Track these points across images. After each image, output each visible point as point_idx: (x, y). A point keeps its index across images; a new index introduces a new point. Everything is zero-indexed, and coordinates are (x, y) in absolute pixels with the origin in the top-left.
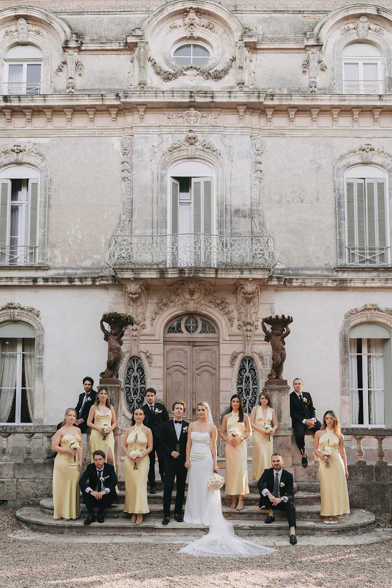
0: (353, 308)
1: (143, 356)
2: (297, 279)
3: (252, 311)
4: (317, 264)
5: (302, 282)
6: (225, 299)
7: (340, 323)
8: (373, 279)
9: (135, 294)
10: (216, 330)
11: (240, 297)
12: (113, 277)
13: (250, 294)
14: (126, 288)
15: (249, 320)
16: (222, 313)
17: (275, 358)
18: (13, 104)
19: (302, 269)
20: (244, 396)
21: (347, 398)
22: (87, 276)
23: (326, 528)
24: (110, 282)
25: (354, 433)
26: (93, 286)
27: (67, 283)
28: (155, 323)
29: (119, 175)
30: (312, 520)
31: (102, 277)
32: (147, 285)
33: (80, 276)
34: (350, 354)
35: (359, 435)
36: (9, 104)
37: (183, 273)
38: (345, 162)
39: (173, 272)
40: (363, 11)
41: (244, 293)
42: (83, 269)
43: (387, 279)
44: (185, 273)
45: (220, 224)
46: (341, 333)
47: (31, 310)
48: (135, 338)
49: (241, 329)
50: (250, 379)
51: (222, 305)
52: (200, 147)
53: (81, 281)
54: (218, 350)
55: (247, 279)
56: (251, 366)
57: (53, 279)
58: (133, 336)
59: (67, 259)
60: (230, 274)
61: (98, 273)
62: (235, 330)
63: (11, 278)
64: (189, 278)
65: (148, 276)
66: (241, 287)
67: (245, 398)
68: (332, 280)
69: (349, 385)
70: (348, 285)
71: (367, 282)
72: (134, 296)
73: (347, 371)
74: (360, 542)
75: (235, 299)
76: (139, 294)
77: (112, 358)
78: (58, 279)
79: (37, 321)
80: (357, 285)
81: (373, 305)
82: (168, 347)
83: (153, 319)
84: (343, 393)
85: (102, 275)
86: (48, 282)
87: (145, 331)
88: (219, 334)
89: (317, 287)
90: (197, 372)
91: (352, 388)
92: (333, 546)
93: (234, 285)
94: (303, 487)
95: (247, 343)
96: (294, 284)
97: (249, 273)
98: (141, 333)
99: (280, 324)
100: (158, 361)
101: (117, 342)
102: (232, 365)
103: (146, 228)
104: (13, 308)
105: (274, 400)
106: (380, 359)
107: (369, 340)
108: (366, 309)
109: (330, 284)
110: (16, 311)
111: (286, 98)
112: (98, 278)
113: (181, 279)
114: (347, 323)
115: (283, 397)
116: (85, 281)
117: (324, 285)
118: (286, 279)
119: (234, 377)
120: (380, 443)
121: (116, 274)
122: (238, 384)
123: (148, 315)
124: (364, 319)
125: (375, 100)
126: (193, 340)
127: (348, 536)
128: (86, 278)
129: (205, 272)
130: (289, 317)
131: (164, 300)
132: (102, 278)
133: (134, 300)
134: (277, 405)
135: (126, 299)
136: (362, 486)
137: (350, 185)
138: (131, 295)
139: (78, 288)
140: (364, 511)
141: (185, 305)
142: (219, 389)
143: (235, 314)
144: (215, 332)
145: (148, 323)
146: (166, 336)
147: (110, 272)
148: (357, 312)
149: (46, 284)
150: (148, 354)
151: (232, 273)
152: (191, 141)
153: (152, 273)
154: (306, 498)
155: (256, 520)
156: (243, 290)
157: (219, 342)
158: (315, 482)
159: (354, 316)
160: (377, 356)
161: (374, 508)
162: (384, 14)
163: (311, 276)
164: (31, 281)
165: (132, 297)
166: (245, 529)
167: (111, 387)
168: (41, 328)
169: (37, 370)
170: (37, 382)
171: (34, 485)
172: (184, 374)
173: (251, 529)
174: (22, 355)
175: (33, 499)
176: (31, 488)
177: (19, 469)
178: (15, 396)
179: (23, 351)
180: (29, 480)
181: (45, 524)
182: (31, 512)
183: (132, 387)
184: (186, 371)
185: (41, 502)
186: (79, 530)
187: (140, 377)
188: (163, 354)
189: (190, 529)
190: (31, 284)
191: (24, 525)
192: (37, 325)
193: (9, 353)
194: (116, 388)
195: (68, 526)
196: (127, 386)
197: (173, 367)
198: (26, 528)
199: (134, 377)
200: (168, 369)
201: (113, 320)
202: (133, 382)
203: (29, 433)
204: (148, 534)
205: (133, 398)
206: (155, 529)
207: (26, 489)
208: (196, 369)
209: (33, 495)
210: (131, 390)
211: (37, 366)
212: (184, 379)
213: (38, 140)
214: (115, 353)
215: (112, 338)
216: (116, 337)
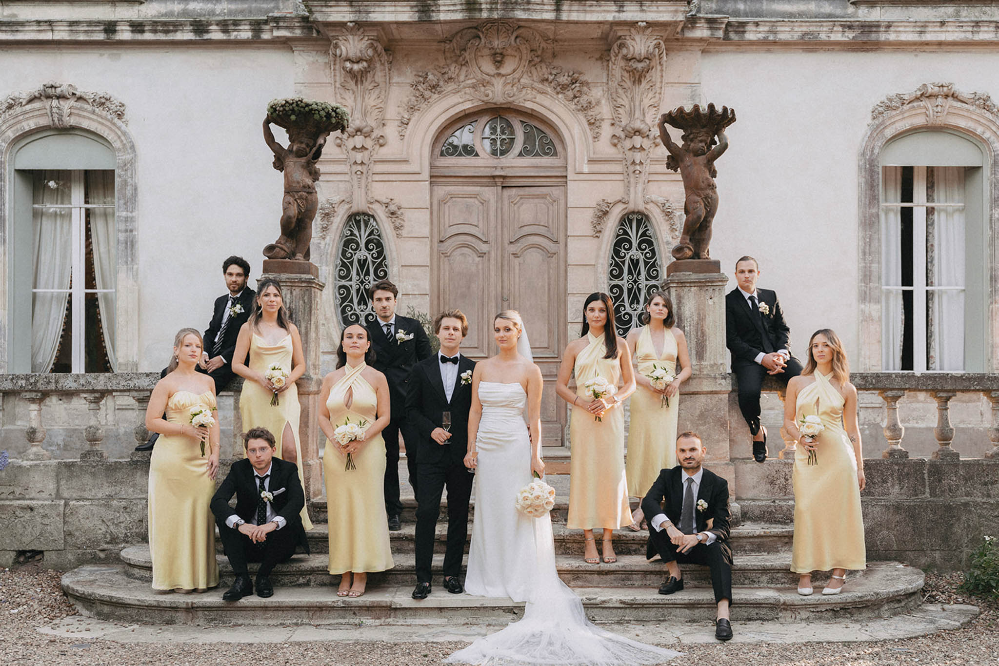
0: (892, 93)
1: (380, 213)
3: (647, 102)
5: (770, 32)
6: (580, 73)
7: (861, 130)
8: (943, 23)
9: (358, 62)
10: (559, 148)
11: (617, 67)
12: (305, 19)
13: (640, 61)
14: (336, 46)
15: (638, 125)
16: (574, 107)
17: (690, 208)
20: (627, 304)
21: (874, 309)
22: (240, 18)
23: (803, 603)
24: (298, 32)
25: (880, 385)
26: (255, 43)
27: (190, 36)
28: (408, 132)
30: (773, 586)
31: (276, 20)
32: (390, 40)
33: (221, 18)
34: (882, 204)
35: (892, 389)
37: (475, 9)
39: (452, 8)
41: (628, 59)
43: (977, 22)
44: (481, 10)
46: (863, 154)
47: (103, 102)
48: (359, 168)
49: (619, 146)
50: (642, 265)
51: (572, 88)
53: (225, 31)
54: (562, 198)
55: (634, 24)
56: (644, 234)
57: (156, 25)
58: (355, 163)
60: (592, 11)
61: (268, 11)
62: (604, 147)
63: (50, 23)
64: (490, 21)
65: (389, 18)
66: (619, 42)
67: (628, 309)
68: (843, 26)
69: (880, 278)
70: (883, 37)
71: (930, 29)
72: (356, 67)
73: (875, 244)
74: (882, 635)
75: (605, 75)
76: (370, 61)
77: (294, 211)
78: (168, 26)
79: (119, 128)
80: (904, 37)
81: (942, 86)
82: (441, 191)
83: (405, 123)
84: (864, 297)
85: (276, 14)
86: (142, 32)
87: (384, 153)
88: (566, 159)
89: (806, 44)
90: (513, 249)
91: (887, 285)
92: (819, 643)
93: (601, 39)
94: (757, 512)
95: (632, 180)
96: (750, 36)
97: (638, 8)
98: (376, 157)
99: (704, 127)
100: (418, 222)
101: (305, 173)
102: (598, 233)
104: (59, 97)
105: (687, 308)
106: (956, 216)
107: (930, 171)
108: (924, 95)
109: (837, 37)
110: (66, 105)
112: (266, 22)
113: (471, 24)
114: (877, 130)
115: (710, 302)
116: (235, 30)
117: (823, 37)
118: (729, 24)
119: (601, 261)
120: (943, 409)
121: (310, 11)
122: (613, 276)
123: (393, 111)
124: (920, 121)
126: (502, 173)
127: (857, 621)
128: (236, 23)
129: (530, 7)
130: (725, 109)
131: (430, 77)
132: (277, 22)
133: (358, 77)
134: (695, 318)
135: (338, 74)
136: (898, 508)
138: (348, 65)
139: (217, 48)
140: (901, 566)
141: (482, 89)
143: (605, 110)
144: (555, 154)
145: (391, 131)
146: (438, 164)
147: (297, 7)
148: (903, 104)
149: (139, 37)
150: (393, 208)
151: (598, 9)
153: (399, 9)
154: (759, 536)
155: (640, 587)
156: (624, 51)
157: (566, 177)
158: (784, 500)
159: (894, 113)
160: (950, 209)
161: (923, 560)
163: (791, 15)
164: (100, 31)
165: (351, 69)
166: (610, 608)
167: (292, 281)
168: (128, 145)
169: (122, 247)
170: (122, 275)
171: (109, 515)
172: (482, 255)
173: (626, 608)
174: (83, 211)
175: (105, 546)
176: (100, 522)
177: (70, 478)
178: (69, 309)
179: (86, 202)
180: (96, 502)
181: (129, 602)
182: (98, 577)
183: (355, 287)
184: (484, 248)
185: (123, 554)
186: (213, 615)
187: (374, 263)
188: (429, 206)
189: (478, 608)
190: (101, 37)
191: (79, 607)
192: (119, 137)
193: (51, 207)
194: (303, 282)
195: (184, 606)
196: (343, 282)
197: (453, 239)
198: (85, 612)
199: (359, 261)
200: (441, 242)
201: (293, 117)
202: (358, 274)
203: (93, 391)
204: (378, 622)
205: (358, 312)
206: (396, 609)
207: (88, 524)
208: (511, 243)
209: (105, 537)
210: (353, 292)
211: (122, 236)
212: (480, 267)
214: (301, 198)
215: (291, 163)
216: (303, 160)
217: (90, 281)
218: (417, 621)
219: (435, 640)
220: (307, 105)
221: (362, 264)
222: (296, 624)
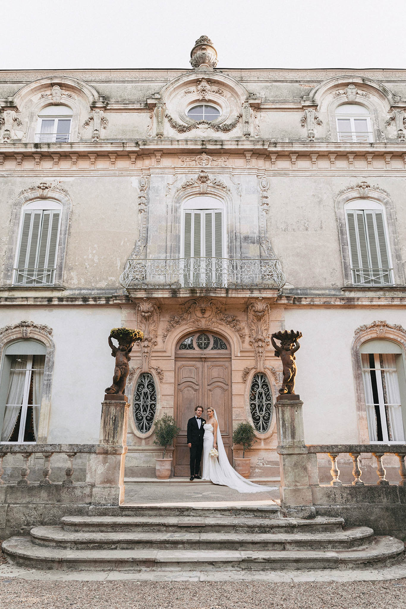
0: (362, 325)
1: (154, 373)
2: (306, 298)
3: (263, 328)
4: (324, 285)
5: (311, 301)
6: (236, 317)
7: (351, 339)
8: (379, 298)
9: (147, 313)
10: (228, 346)
11: (251, 315)
12: (127, 296)
13: (260, 312)
14: (139, 306)
15: (260, 337)
16: (234, 330)
17: (285, 372)
18: (42, 150)
19: (310, 289)
20: (258, 412)
21: (364, 414)
22: (101, 296)
23: (350, 559)
24: (124, 301)
25: (373, 450)
26: (107, 305)
27: (81, 303)
28: (167, 339)
29: (137, 208)
30: (334, 550)
31: (116, 297)
32: (160, 304)
33: (94, 296)
34: (363, 369)
35: (379, 452)
36: (39, 150)
37: (194, 293)
38: (344, 196)
39: (185, 292)
40: (350, 81)
41: (254, 311)
42: (97, 289)
43: (393, 298)
44: (197, 293)
45: (231, 249)
46: (353, 349)
47: (44, 328)
48: (146, 354)
49: (253, 345)
50: (263, 395)
51: (233, 322)
52: (211, 184)
53: (95, 301)
54: (229, 366)
55: (257, 298)
56: (264, 382)
57: (68, 299)
58: (144, 352)
59: (83, 281)
60: (240, 293)
61: (112, 293)
62: (246, 346)
63: (27, 298)
64: (201, 297)
65: (160, 296)
66: (251, 305)
67: (258, 414)
68: (340, 299)
69: (365, 400)
70: (356, 303)
71: (374, 300)
72: (146, 314)
73: (361, 386)
74: (389, 577)
75: (246, 318)
76: (152, 312)
77: (119, 374)
78: (72, 299)
79: (49, 338)
80: (364, 303)
81: (382, 322)
82: (179, 364)
83: (165, 337)
84: (359, 409)
85: (115, 295)
86: (63, 301)
87: (156, 348)
88: (231, 351)
89: (326, 305)
90: (209, 387)
91: (368, 403)
92: (359, 581)
93: (244, 304)
94: (323, 511)
95: (258, 359)
96: (304, 302)
97: (259, 292)
98: (153, 350)
100: (169, 377)
101: (125, 358)
102: (245, 381)
103: (160, 253)
104: (26, 326)
105: (286, 415)
106: (394, 374)
107: (381, 355)
108: (375, 326)
109: (338, 303)
110: (29, 329)
111: (288, 145)
112: (111, 298)
113: (193, 298)
114: (357, 339)
115: (296, 413)
116: (99, 300)
117: (332, 303)
118: (295, 298)
119: (246, 393)
120: (402, 461)
121: (129, 293)
122: (251, 400)
123: (160, 332)
124: (374, 335)
125: (367, 147)
126: (205, 357)
127: (376, 569)
128: (100, 298)
129: (216, 292)
130: (298, 332)
131: (176, 318)
132: (116, 298)
133: (147, 319)
134: (290, 420)
135: (139, 317)
136: (387, 509)
137: (350, 216)
138: (143, 314)
139: (92, 307)
140: (392, 538)
141: (197, 323)
142: (232, 405)
143: (246, 331)
144: (226, 349)
145: (159, 340)
146: (178, 353)
147: (124, 292)
148: (367, 329)
149: (61, 303)
150: (159, 371)
151: (243, 292)
152: (203, 179)
153: (164, 293)
154: (325, 524)
155: (272, 550)
156: (254, 308)
157: (231, 358)
158: (335, 505)
159: (364, 332)
160: (391, 371)
161: (402, 535)
162: (369, 83)
163: (319, 295)
164: (45, 301)
165: (144, 315)
166: (259, 562)
167: (116, 403)
168: (52, 345)
169: (45, 387)
170: (44, 399)
171: (27, 511)
172: (196, 390)
173: (266, 562)
174: (31, 371)
175: (24, 527)
176: (23, 515)
177: (12, 493)
178: (20, 413)
179: (33, 368)
180: (22, 505)
181: (32, 557)
182: (19, 543)
183: (142, 404)
184: (197, 387)
185: (32, 531)
186: (71, 565)
187: (150, 394)
188: (174, 370)
189: (196, 562)
190: (46, 303)
191: (9, 559)
192: (49, 342)
193: (17, 370)
194: (121, 404)
195: (58, 560)
196: (137, 402)
197: (184, 384)
198: (11, 562)
199: (144, 393)
200: (179, 385)
201: (121, 335)
202: (143, 399)
203: (27, 452)
204: (148, 569)
205: (143, 415)
206: (157, 562)
207: (17, 516)
208: (208, 385)
209: (24, 523)
210: (141, 406)
211: (46, 382)
212: (195, 395)
213: (62, 179)
214: (122, 368)
215: (119, 353)
216: (124, 353)
217: (30, 401)
218: (167, 569)
219: (176, 580)
220: (127, 330)
221: (146, 394)
222: (109, 570)
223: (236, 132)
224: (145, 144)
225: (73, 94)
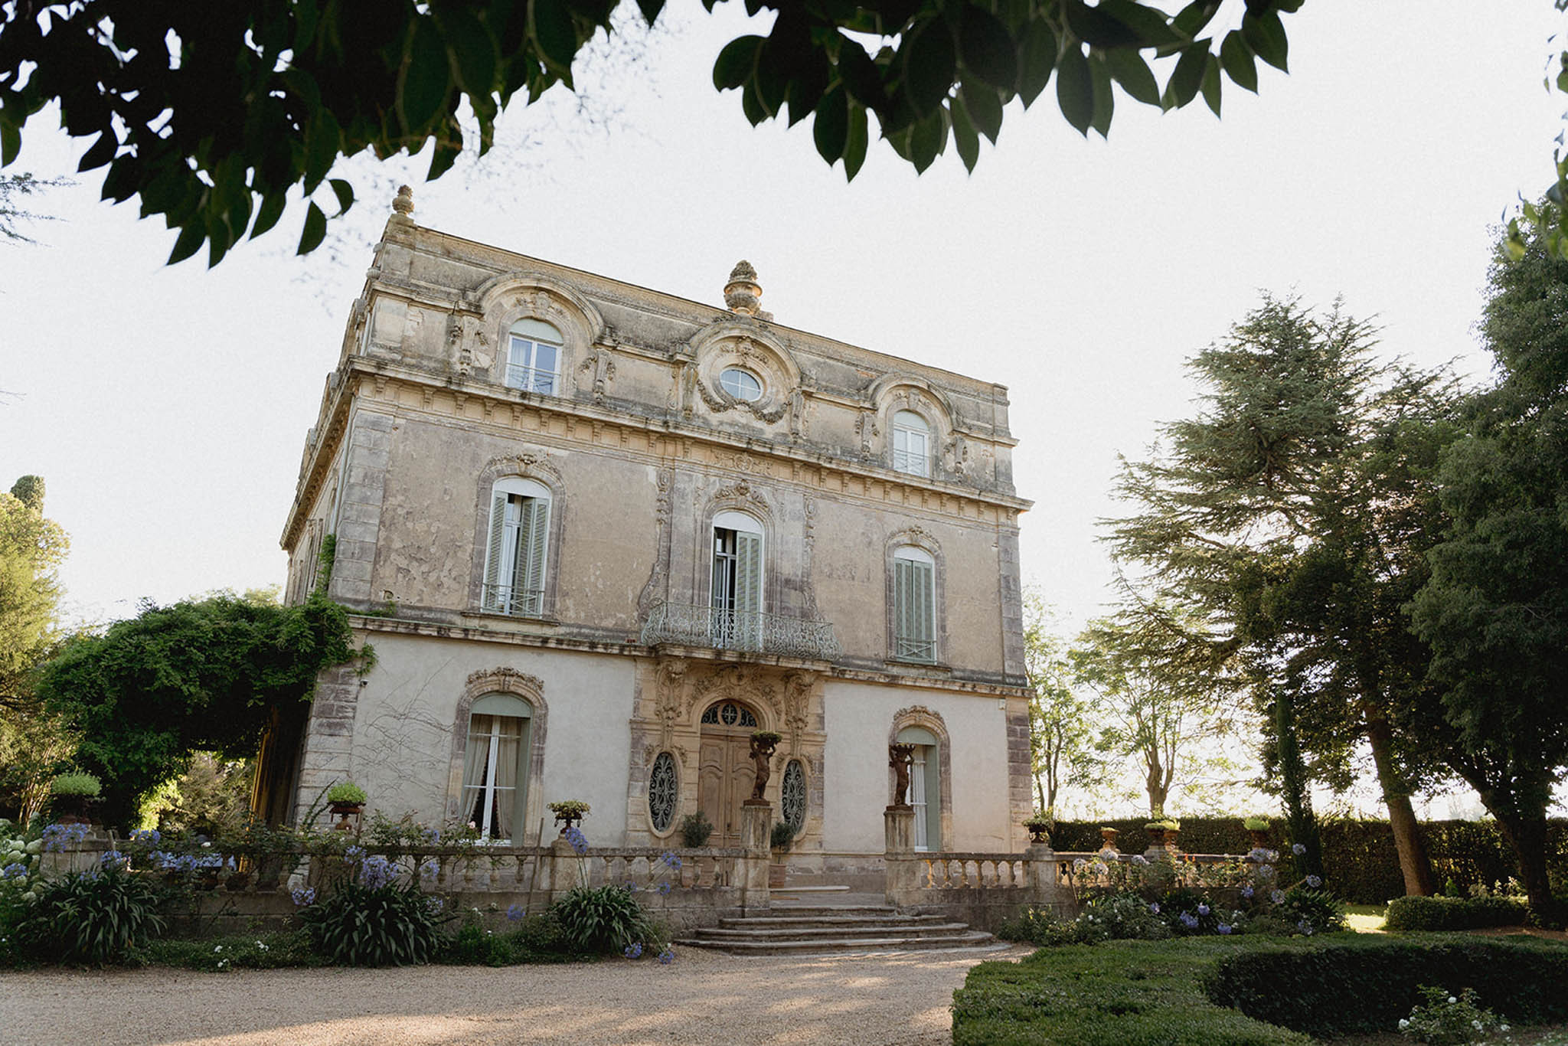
0: (901, 708)
1: (677, 753)
2: (850, 670)
3: (803, 705)
4: (867, 654)
5: (856, 674)
6: (773, 687)
7: (890, 722)
8: (922, 678)
10: (760, 721)
12: (651, 648)
13: (806, 686)
14: (669, 665)
15: (800, 716)
16: (769, 704)
18: (532, 403)
19: (853, 657)
20: (790, 808)
22: (612, 641)
28: (691, 710)
29: (654, 514)
31: (636, 646)
33: (602, 640)
36: (526, 402)
38: (895, 541)
40: (915, 383)
41: (800, 685)
42: (603, 629)
43: (935, 679)
45: (769, 595)
47: (532, 680)
48: (669, 728)
49: (790, 725)
50: (796, 787)
51: (768, 694)
52: (750, 499)
58: (667, 725)
59: (583, 615)
60: (791, 663)
61: (627, 640)
62: (782, 726)
66: (793, 677)
67: (791, 811)
68: (882, 674)
70: (900, 682)
71: (917, 680)
72: (677, 677)
75: (785, 689)
79: (539, 695)
80: (908, 683)
81: (921, 707)
82: (706, 743)
83: (690, 705)
87: (680, 720)
89: (869, 681)
90: (734, 775)
93: (785, 675)
95: (795, 743)
96: (847, 676)
98: (676, 723)
100: (694, 759)
103: (684, 587)
104: (508, 675)
108: (914, 710)
109: (882, 680)
110: (512, 680)
112: (627, 646)
114: (896, 725)
116: (611, 648)
117: (876, 679)
119: (779, 785)
122: (784, 795)
123: (684, 699)
124: (912, 722)
125: (923, 483)
126: (731, 735)
128: (611, 644)
131: (705, 682)
132: (635, 648)
135: (661, 677)
137: (899, 566)
138: (673, 675)
141: (729, 691)
144: (756, 726)
145: (683, 709)
146: (704, 727)
148: (906, 714)
149: (560, 647)
150: (682, 751)
151: (794, 662)
152: (742, 490)
159: (902, 718)
162: (933, 391)
163: (864, 667)
164: (539, 642)
168: (543, 705)
169: (535, 765)
170: (533, 781)
172: (719, 778)
183: (659, 793)
184: (720, 774)
187: (669, 780)
188: (699, 750)
192: (539, 700)
196: (652, 791)
197: (707, 769)
200: (704, 771)
205: (660, 808)
208: (733, 772)
210: (658, 796)
211: (535, 758)
212: (718, 784)
213: (552, 451)
221: (663, 780)
223: (782, 426)
224: (676, 428)
225: (565, 310)
